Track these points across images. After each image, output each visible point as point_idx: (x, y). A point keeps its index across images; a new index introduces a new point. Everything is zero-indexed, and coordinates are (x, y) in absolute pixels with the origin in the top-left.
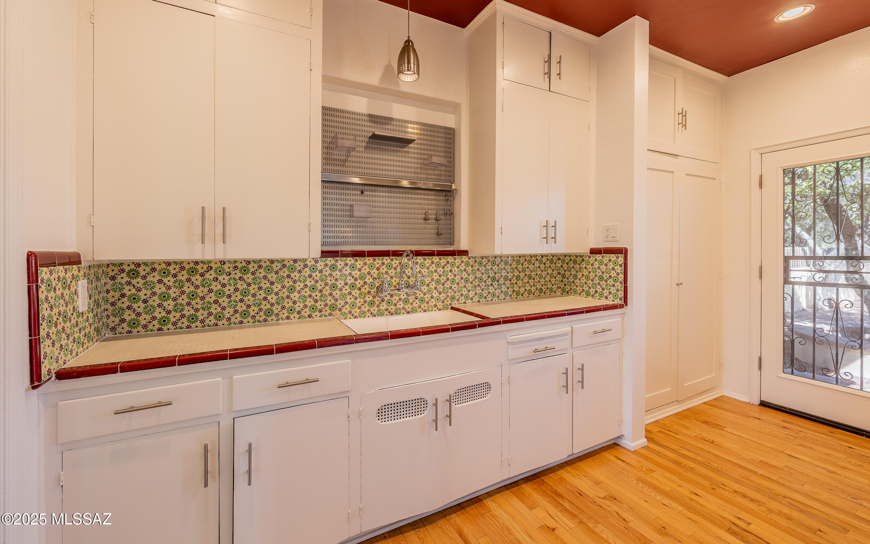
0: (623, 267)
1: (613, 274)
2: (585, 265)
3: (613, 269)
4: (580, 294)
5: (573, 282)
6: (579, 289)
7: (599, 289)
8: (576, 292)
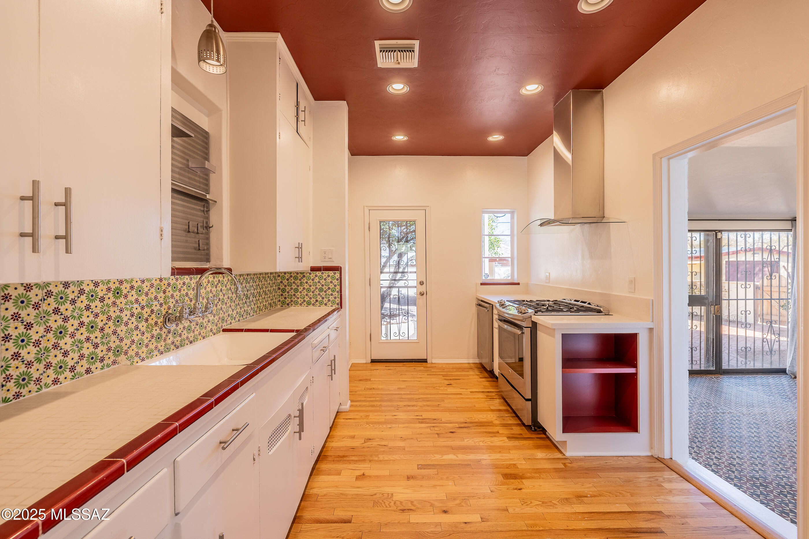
0: (339, 281)
1: (331, 286)
2: (306, 280)
3: (331, 282)
4: (301, 304)
5: (294, 295)
6: (300, 301)
7: (319, 298)
8: (296, 303)
